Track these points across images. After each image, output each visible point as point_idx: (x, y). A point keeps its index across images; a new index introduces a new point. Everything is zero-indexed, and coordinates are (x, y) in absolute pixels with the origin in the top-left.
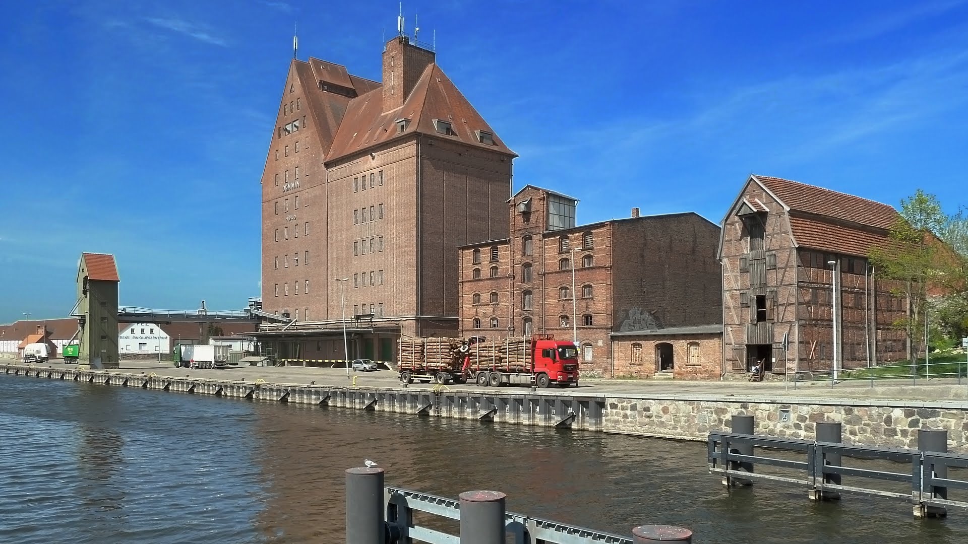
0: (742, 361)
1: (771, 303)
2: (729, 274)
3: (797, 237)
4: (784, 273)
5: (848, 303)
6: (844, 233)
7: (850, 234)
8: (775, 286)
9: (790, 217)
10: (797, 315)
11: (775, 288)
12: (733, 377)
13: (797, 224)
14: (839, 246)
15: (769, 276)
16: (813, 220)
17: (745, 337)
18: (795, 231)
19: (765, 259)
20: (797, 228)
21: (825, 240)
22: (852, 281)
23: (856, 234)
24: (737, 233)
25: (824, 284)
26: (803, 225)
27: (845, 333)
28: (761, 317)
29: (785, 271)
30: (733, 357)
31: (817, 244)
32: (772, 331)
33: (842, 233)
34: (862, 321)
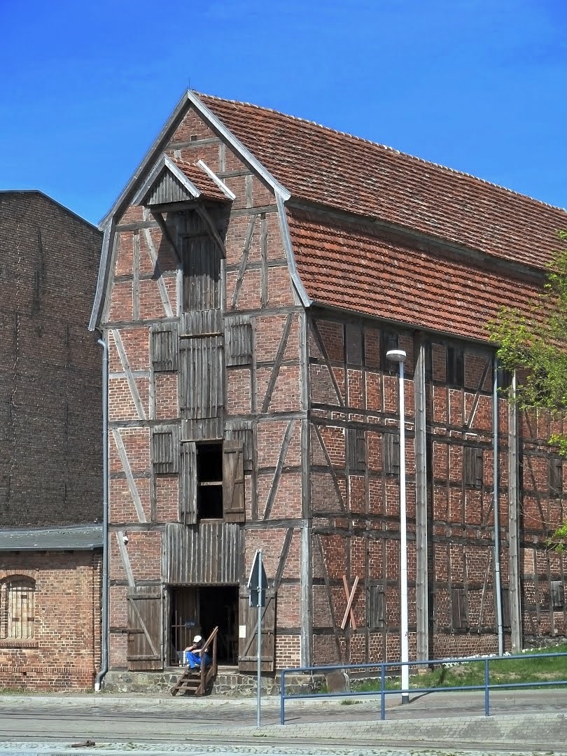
0: (154, 635)
1: (236, 466)
2: (123, 376)
3: (309, 277)
4: (274, 379)
5: (447, 471)
6: (437, 275)
7: (454, 279)
8: (249, 417)
9: (291, 220)
10: (308, 501)
11: (250, 422)
12: (129, 681)
13: (309, 242)
14: (422, 309)
15: (232, 387)
16: (356, 232)
17: (164, 561)
18: (304, 259)
19: (222, 335)
20: (309, 251)
21: (386, 291)
22: (458, 411)
23: (468, 279)
24: (146, 257)
25: (383, 416)
26: (327, 246)
27: (440, 555)
28: (210, 504)
29: (277, 372)
30: (129, 622)
31: (365, 302)
32: (240, 546)
33: (431, 273)
34: (483, 523)
